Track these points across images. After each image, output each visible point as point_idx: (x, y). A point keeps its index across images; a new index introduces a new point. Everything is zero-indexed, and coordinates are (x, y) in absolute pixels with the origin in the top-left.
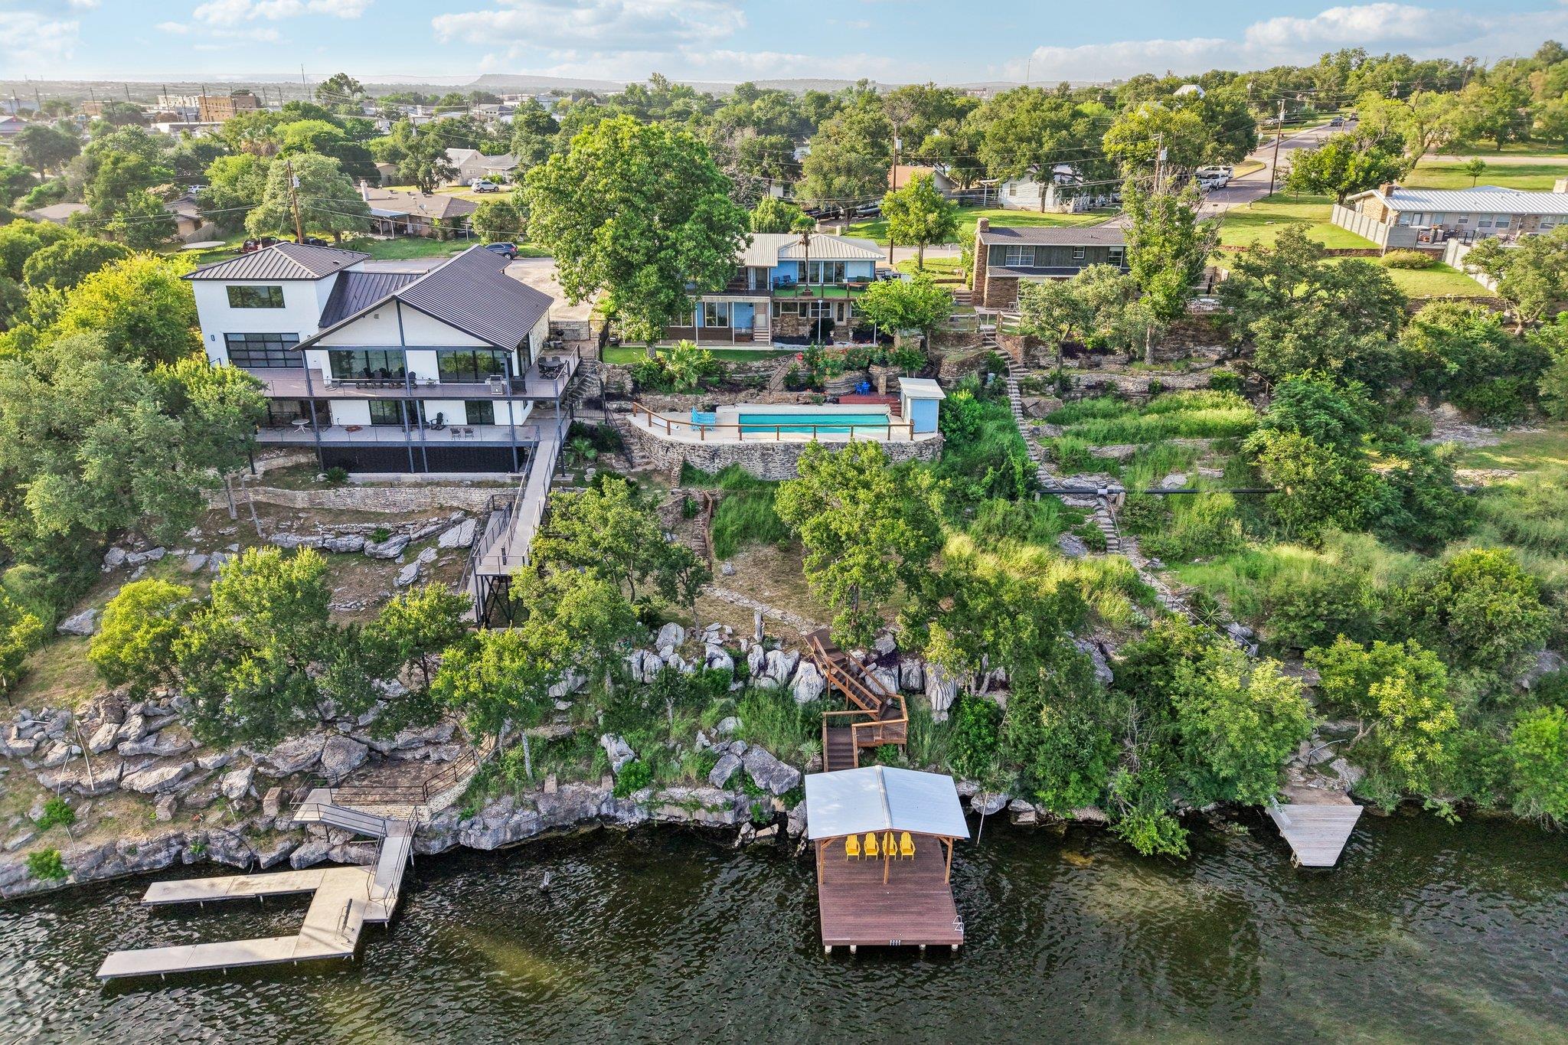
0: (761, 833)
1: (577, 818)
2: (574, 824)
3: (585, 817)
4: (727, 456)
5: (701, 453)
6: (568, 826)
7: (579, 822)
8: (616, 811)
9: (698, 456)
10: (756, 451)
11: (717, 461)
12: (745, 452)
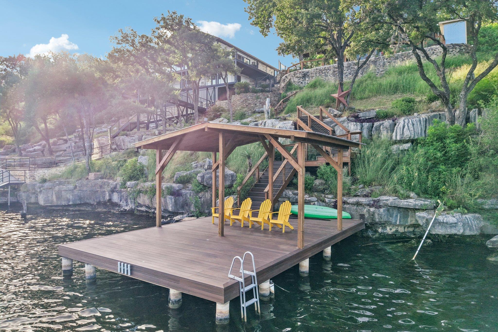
1: (98, 200)
2: (97, 205)
3: (103, 200)
4: (313, 75)
5: (298, 75)
6: (92, 205)
7: (99, 203)
8: (121, 201)
9: (297, 77)
10: (330, 70)
11: (307, 79)
12: (324, 72)
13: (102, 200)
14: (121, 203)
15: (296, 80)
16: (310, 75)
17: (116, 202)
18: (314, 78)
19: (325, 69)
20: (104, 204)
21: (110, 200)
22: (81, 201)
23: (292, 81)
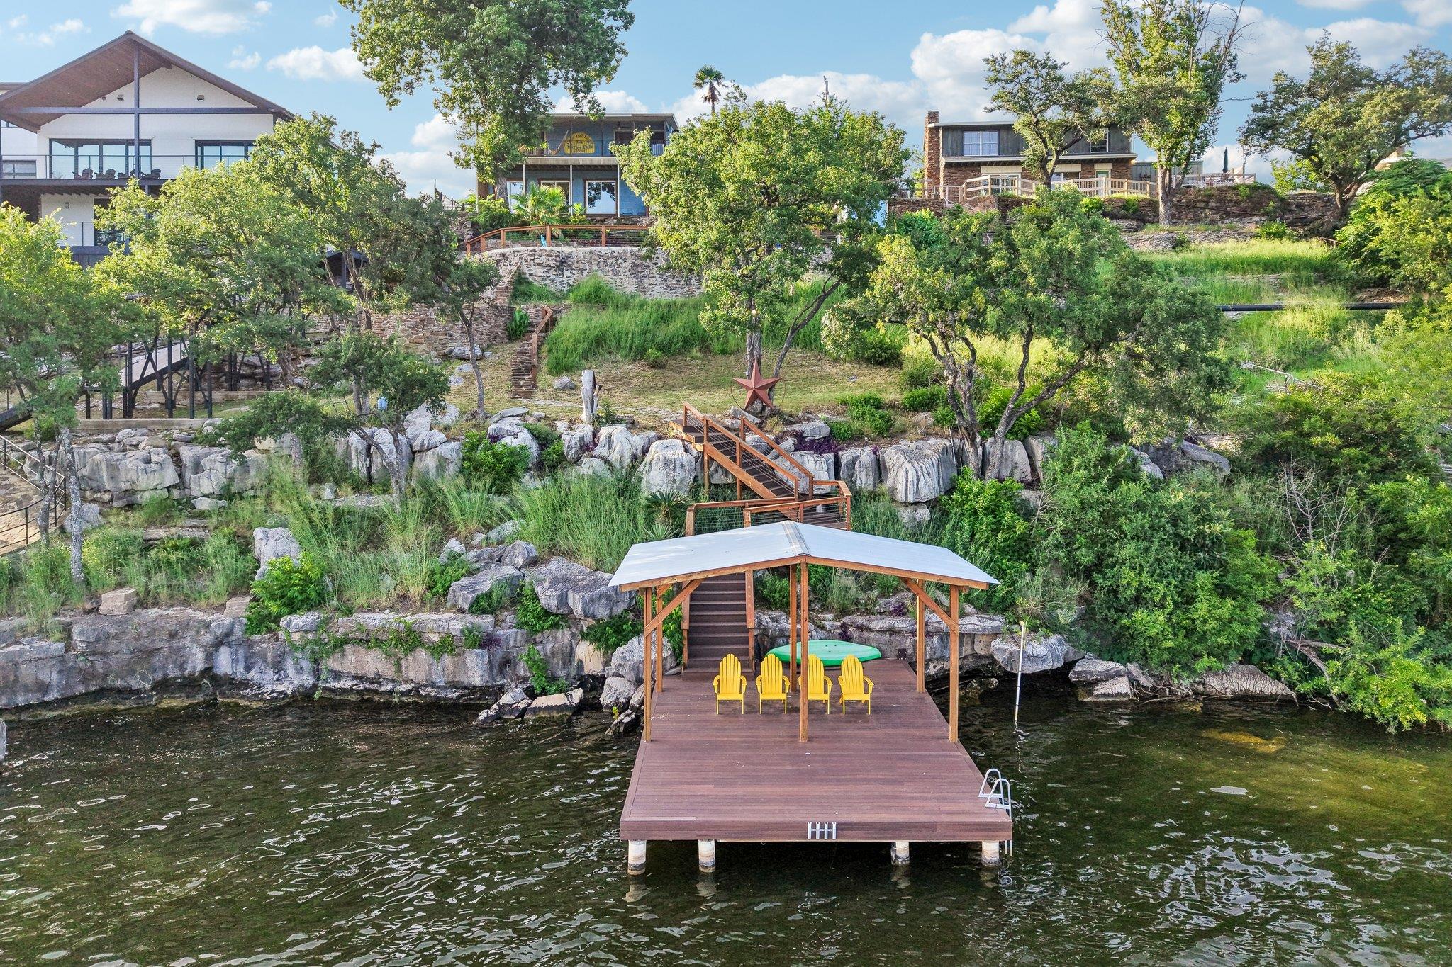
0: (541, 702)
1: (159, 676)
2: (152, 689)
3: (178, 673)
4: (582, 266)
5: (543, 259)
6: (138, 692)
7: (164, 686)
8: (248, 668)
9: (539, 264)
10: (625, 260)
11: (567, 273)
12: (609, 261)
13: (173, 672)
14: (253, 675)
15: (538, 271)
16: (576, 264)
17: (226, 675)
18: (585, 273)
19: (612, 256)
20: (190, 684)
21: (207, 672)
22: (87, 686)
23: (525, 270)
